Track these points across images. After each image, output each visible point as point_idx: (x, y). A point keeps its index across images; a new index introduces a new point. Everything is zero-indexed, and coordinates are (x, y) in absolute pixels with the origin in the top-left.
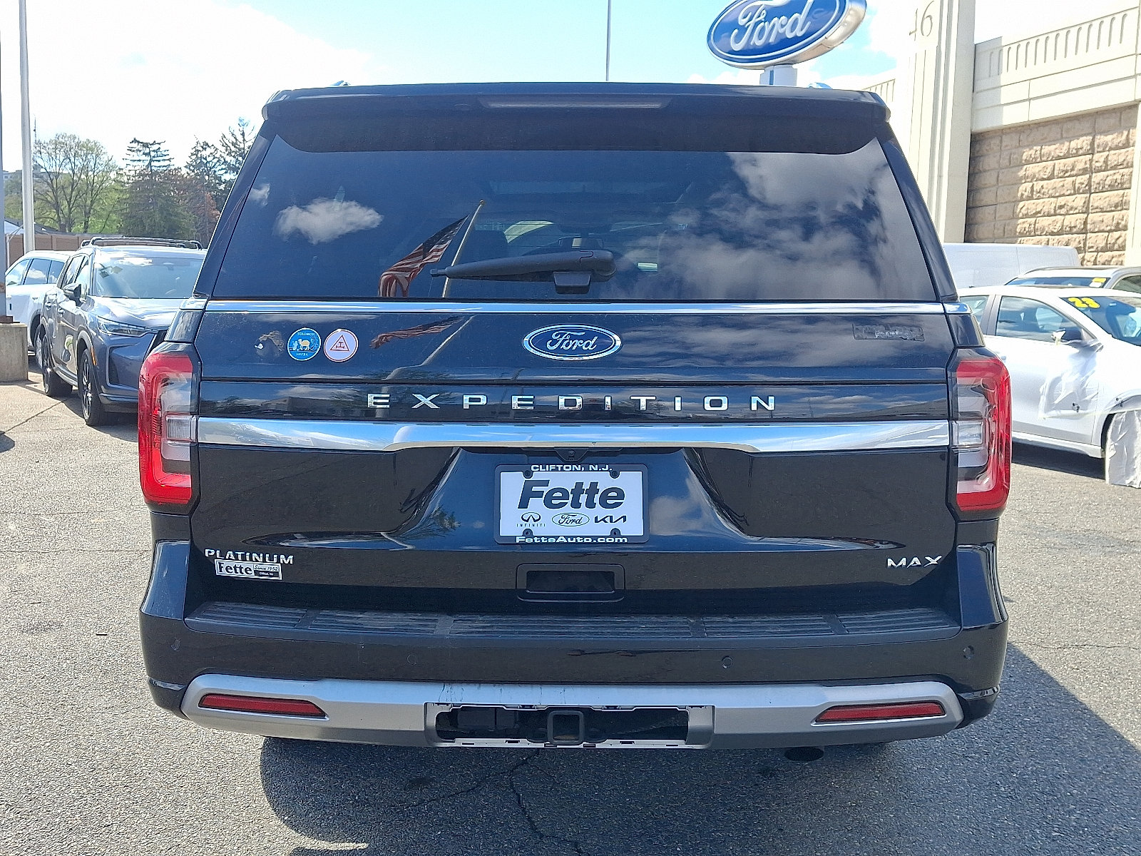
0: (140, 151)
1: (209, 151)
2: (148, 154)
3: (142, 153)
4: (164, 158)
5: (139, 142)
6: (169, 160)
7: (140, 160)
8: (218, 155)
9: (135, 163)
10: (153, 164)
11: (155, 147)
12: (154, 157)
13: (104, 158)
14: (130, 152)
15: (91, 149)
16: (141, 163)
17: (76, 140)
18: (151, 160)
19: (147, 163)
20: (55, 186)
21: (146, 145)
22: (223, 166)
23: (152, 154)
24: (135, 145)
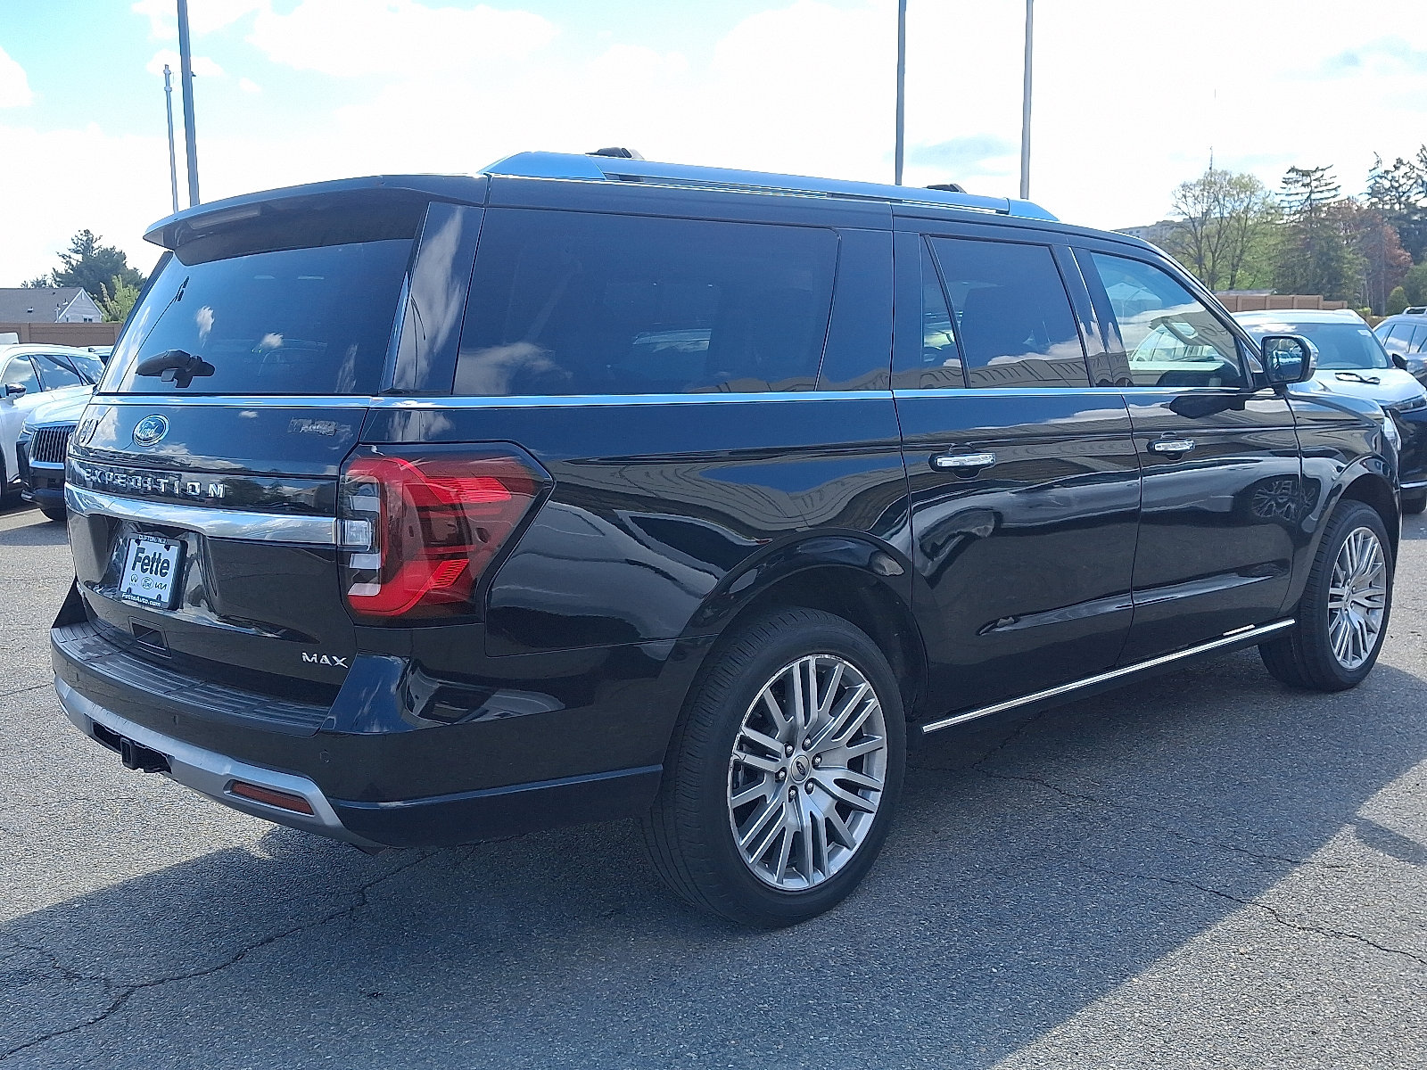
0: (1298, 182)
1: (1404, 169)
2: (1308, 185)
3: (1301, 183)
4: (1329, 187)
5: (1297, 171)
6: (1335, 189)
7: (1297, 194)
8: (1414, 175)
9: (1291, 198)
10: (1313, 196)
11: (1318, 174)
12: (1316, 187)
13: (1261, 194)
14: (1285, 185)
15: (1245, 186)
16: (1299, 197)
17: (1228, 177)
18: (1311, 192)
19: (1306, 196)
20: (1199, 236)
21: (1306, 174)
22: (1421, 189)
23: (1314, 184)
24: (1292, 175)
